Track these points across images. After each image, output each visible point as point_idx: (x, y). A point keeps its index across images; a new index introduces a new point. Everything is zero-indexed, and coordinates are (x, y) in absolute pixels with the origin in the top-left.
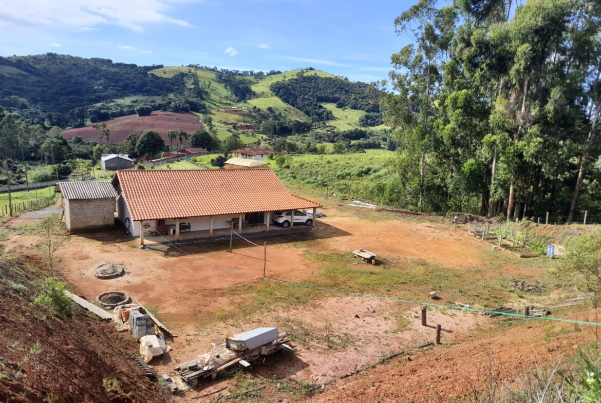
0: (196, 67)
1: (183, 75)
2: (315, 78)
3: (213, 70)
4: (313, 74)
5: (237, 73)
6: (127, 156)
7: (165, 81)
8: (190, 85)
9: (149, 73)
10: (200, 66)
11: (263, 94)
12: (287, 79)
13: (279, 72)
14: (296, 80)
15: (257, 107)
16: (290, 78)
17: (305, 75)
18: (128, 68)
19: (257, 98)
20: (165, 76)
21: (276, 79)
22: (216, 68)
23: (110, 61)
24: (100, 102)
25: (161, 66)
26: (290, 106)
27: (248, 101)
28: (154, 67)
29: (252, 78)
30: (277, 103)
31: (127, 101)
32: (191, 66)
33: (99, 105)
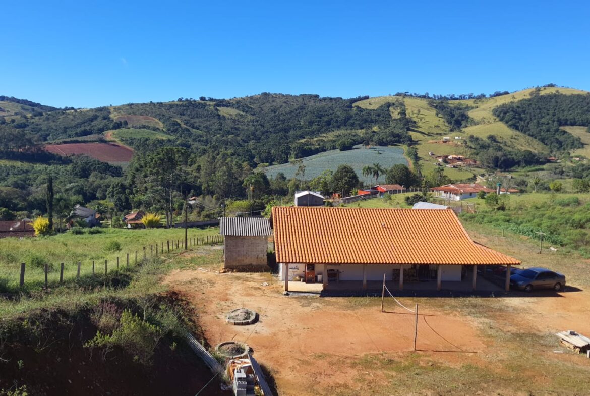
0: (405, 95)
1: (389, 105)
2: (556, 97)
3: (424, 97)
4: (554, 92)
5: (453, 98)
6: (319, 193)
7: (369, 112)
8: (395, 114)
9: (354, 105)
10: (409, 94)
11: (483, 121)
12: (516, 100)
13: (507, 93)
14: (530, 100)
15: (475, 136)
16: (521, 99)
17: (542, 93)
18: (334, 102)
19: (475, 124)
20: (370, 108)
21: (501, 101)
22: (427, 94)
23: (317, 96)
24: (304, 138)
25: (367, 98)
26: (518, 133)
27: (464, 129)
28: (360, 99)
29: (470, 103)
30: (502, 130)
31: (330, 136)
32: (399, 94)
33: (303, 141)
